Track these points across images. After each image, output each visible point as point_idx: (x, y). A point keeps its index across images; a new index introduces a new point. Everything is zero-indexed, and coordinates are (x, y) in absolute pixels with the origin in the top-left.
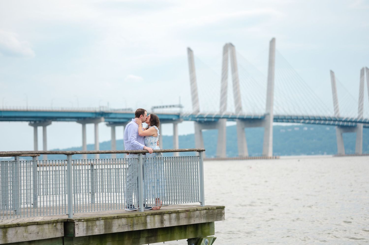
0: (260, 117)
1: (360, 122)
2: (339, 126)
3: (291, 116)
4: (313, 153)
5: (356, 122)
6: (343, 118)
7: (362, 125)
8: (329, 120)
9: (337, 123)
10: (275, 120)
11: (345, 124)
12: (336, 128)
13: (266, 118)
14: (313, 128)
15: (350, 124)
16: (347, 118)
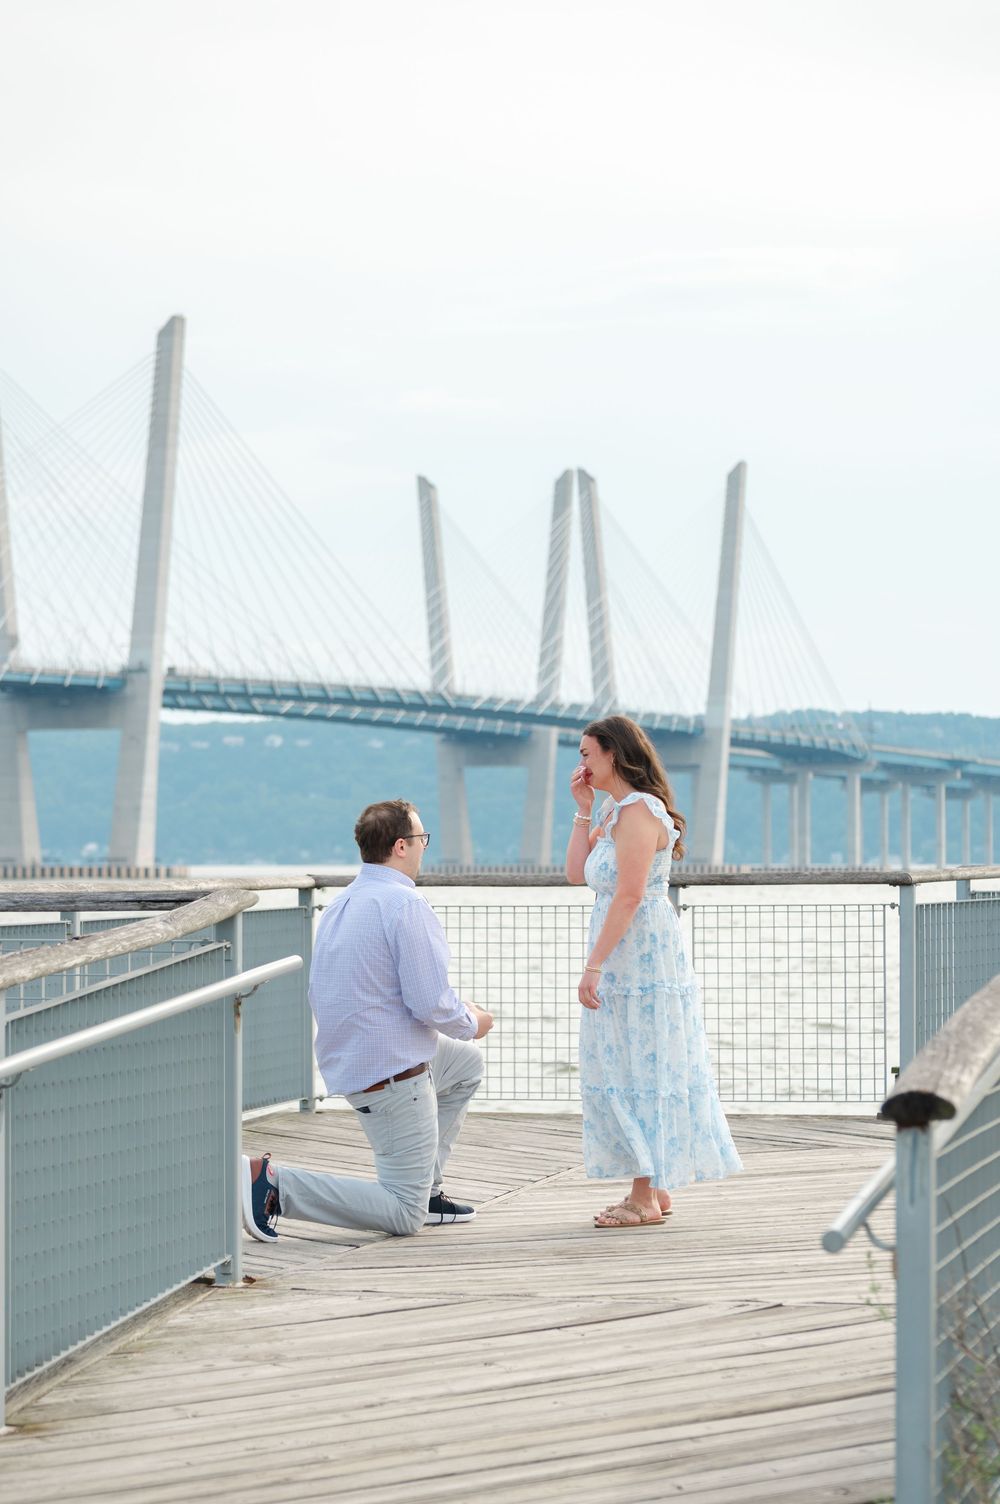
0: (100, 683)
1: (549, 720)
2: (449, 733)
3: (244, 683)
4: (305, 854)
5: (529, 718)
6: (475, 699)
7: (555, 733)
8: (388, 705)
9: (442, 719)
10: (169, 700)
11: (481, 724)
12: (434, 739)
13: (129, 690)
14: (309, 737)
15: (499, 726)
16: (492, 700)
